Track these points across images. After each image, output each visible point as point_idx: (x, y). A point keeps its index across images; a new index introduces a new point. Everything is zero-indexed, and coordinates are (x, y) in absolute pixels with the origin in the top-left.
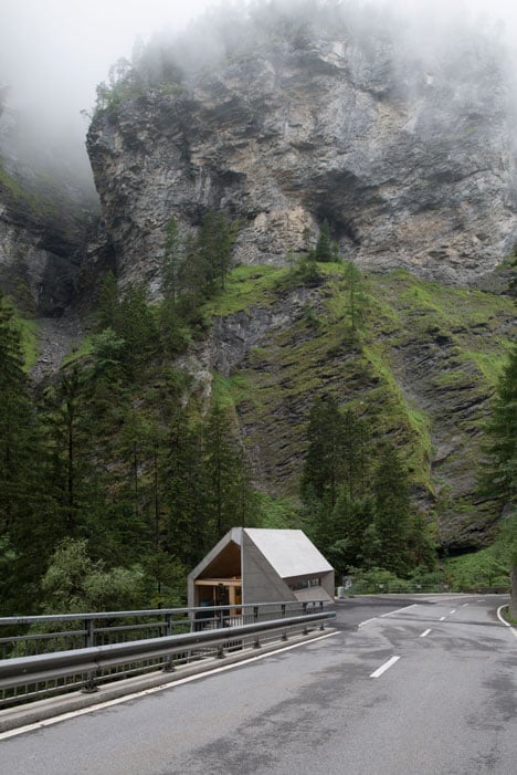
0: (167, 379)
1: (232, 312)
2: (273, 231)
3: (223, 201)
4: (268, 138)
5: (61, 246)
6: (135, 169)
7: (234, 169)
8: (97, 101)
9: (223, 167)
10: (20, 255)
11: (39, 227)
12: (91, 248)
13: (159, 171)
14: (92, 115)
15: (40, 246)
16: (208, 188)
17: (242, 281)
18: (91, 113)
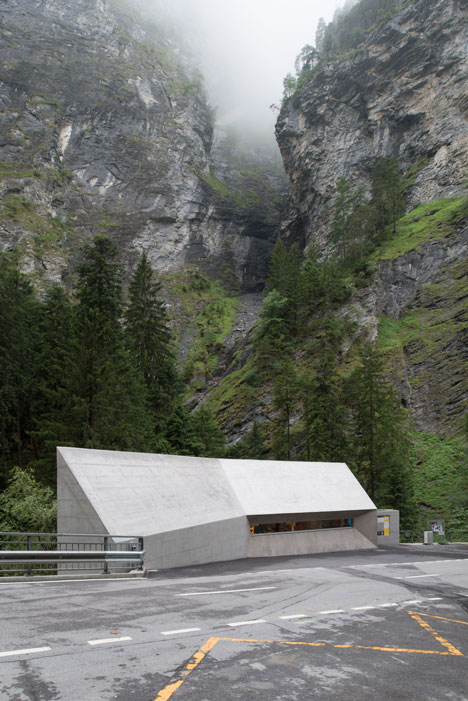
0: (327, 328)
1: (402, 254)
2: (454, 162)
3: (403, 147)
4: (448, 67)
5: (262, 230)
6: (316, 143)
7: (413, 111)
8: (284, 93)
9: (401, 113)
10: (227, 245)
11: (243, 217)
12: (284, 225)
13: (338, 137)
14: (280, 106)
15: (244, 234)
16: (386, 139)
17: (416, 221)
18: (279, 105)
